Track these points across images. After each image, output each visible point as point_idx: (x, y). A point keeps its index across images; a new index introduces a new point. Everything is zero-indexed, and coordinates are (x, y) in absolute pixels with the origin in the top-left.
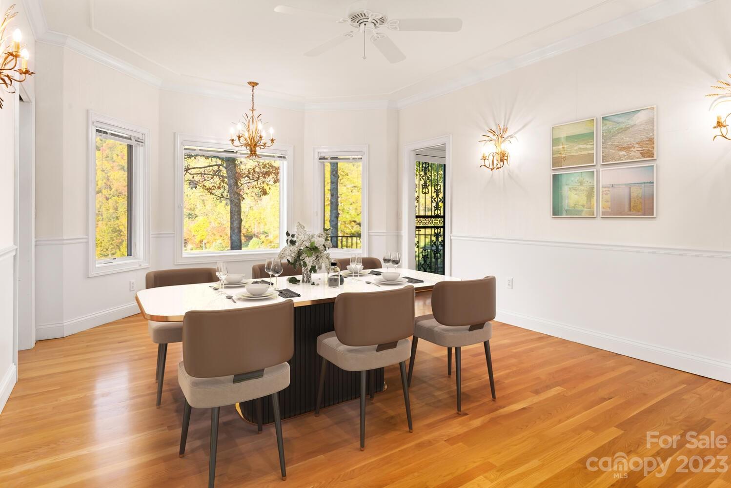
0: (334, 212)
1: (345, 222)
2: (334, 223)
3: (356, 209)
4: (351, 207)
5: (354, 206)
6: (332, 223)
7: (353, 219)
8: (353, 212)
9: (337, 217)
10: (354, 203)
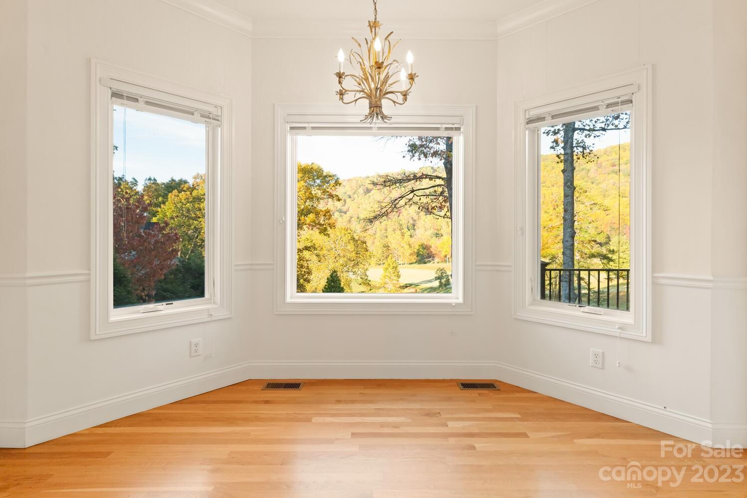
0: (569, 230)
1: (583, 242)
2: (569, 244)
3: (597, 228)
4: (590, 226)
5: (594, 224)
6: (566, 243)
7: (593, 239)
8: (592, 232)
9: (573, 237)
10: (593, 221)
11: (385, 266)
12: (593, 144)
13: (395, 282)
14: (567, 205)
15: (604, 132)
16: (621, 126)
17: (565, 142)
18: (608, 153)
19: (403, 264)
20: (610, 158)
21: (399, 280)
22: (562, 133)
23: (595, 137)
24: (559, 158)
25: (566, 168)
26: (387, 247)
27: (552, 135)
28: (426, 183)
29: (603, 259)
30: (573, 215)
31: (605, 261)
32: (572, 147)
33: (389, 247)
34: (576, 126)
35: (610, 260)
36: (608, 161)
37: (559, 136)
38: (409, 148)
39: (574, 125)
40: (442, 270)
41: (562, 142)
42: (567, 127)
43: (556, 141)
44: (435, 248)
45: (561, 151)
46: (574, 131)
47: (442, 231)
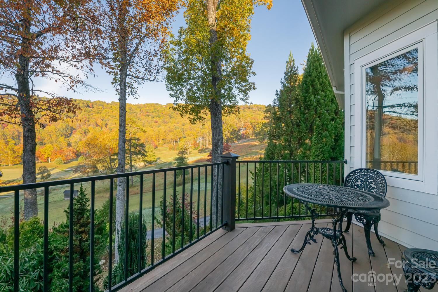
0: (122, 138)
12: (138, 88)
14: (121, 122)
15: (143, 81)
16: (152, 79)
17: (121, 81)
22: (119, 75)
23: (138, 84)
24: (118, 92)
25: (121, 98)
27: (112, 74)
29: (143, 156)
30: (125, 129)
31: (143, 157)
32: (125, 86)
34: (128, 73)
35: (145, 156)
37: (117, 76)
39: (127, 71)
40: (45, 167)
41: (119, 80)
42: (122, 72)
43: (115, 79)
44: (39, 153)
45: (118, 87)
46: (127, 75)
47: (45, 141)
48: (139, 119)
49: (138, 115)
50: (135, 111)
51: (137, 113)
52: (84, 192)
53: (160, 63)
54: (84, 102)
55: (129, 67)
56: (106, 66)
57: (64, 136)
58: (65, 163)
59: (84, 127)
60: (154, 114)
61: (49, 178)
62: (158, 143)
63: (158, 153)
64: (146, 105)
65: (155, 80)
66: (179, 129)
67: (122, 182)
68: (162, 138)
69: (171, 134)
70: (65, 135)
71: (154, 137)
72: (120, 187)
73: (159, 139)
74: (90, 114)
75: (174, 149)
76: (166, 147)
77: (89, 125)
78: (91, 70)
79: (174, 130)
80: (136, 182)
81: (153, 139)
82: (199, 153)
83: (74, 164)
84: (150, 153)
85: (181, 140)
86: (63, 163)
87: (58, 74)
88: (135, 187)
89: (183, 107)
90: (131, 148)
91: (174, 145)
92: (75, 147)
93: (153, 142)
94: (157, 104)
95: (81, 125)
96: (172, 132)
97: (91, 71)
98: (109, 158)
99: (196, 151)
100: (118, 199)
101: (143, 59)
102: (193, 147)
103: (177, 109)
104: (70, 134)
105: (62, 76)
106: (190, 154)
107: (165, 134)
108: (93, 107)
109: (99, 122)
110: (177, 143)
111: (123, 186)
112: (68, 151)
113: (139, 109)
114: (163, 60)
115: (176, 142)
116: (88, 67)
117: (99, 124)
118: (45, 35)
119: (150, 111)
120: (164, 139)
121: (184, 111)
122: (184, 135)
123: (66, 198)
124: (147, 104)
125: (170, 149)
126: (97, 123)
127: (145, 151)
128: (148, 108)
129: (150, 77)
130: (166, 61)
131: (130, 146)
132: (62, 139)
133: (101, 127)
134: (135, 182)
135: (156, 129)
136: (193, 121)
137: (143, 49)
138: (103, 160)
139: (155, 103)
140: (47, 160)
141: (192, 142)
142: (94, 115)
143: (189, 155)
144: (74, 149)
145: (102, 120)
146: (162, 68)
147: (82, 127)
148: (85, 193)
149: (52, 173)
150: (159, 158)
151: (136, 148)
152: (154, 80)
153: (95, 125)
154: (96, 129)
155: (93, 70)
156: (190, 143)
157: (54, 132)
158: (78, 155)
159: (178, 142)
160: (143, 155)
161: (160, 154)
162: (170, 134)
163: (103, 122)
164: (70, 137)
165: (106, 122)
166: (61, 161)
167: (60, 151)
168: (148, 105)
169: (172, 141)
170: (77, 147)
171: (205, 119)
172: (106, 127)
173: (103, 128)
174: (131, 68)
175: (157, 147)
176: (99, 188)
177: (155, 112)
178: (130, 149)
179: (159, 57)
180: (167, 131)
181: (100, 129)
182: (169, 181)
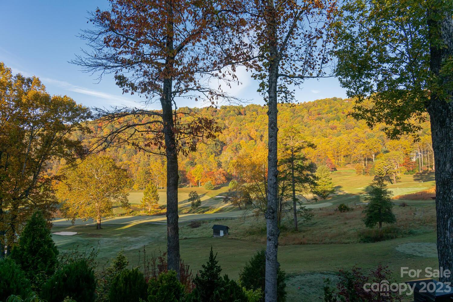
11: (146, 190)
12: (294, 90)
13: (154, 204)
14: (271, 145)
15: (302, 80)
16: (315, 74)
17: (270, 87)
18: (315, 105)
19: (162, 188)
20: (316, 108)
21: (158, 202)
22: (268, 78)
23: (296, 84)
24: (266, 101)
25: (270, 110)
26: (148, 173)
27: (259, 79)
28: (145, 119)
29: (311, 184)
31: (312, 186)
32: (275, 91)
33: (150, 173)
34: (279, 73)
35: (316, 185)
36: (315, 110)
37: (265, 80)
38: (117, 81)
39: (277, 70)
40: (195, 192)
41: (267, 85)
42: (272, 72)
43: (262, 85)
44: (190, 175)
45: (267, 95)
46: (277, 76)
47: (196, 161)
48: (306, 126)
49: (305, 120)
50: (299, 114)
51: (303, 117)
52: (214, 259)
53: (327, 47)
54: (236, 109)
55: (280, 63)
56: (251, 67)
57: (214, 154)
58: (216, 189)
59: (236, 142)
60: (330, 115)
61: (199, 207)
62: (337, 161)
63: (339, 178)
64: (317, 103)
65: (320, 76)
66: (375, 138)
67: (273, 235)
68: (343, 153)
69: (360, 146)
70: (215, 152)
71: (331, 152)
72: (271, 242)
73: (338, 156)
74: (241, 123)
75: (365, 173)
76: (350, 168)
77: (241, 139)
78: (234, 76)
79: (366, 140)
80: (302, 224)
81: (329, 156)
82: (415, 180)
83: (225, 189)
84: (324, 179)
85: (378, 156)
86: (213, 188)
87: (198, 90)
88: (300, 232)
89: (372, 112)
90: (293, 172)
91: (365, 165)
92: (226, 168)
93: (330, 160)
94: (335, 99)
95: (232, 139)
96: (362, 144)
97: (234, 78)
98: (264, 185)
99: (411, 177)
100: (268, 259)
101: (300, 48)
102: (404, 169)
103: (361, 115)
104: (221, 152)
105: (203, 92)
106: (397, 182)
107: (349, 147)
108: (245, 115)
109: (253, 134)
110: (371, 162)
111: (274, 241)
112: (218, 174)
113: (306, 110)
114: (332, 40)
115: (369, 160)
116: (230, 74)
117: (253, 137)
118: (186, 46)
119: (324, 112)
120: (347, 156)
121: (375, 118)
122: (384, 149)
123: (215, 235)
124: (318, 101)
125: (359, 172)
126: (251, 135)
127: (314, 177)
128: (319, 107)
129: (312, 71)
130: (336, 41)
131: (293, 169)
132: (212, 158)
133: (255, 141)
134: (300, 224)
135: (333, 139)
136: (394, 135)
137: (300, 31)
138: (256, 188)
139: (331, 97)
140: (197, 184)
141: (402, 161)
142: (246, 124)
143: (395, 184)
144: (225, 170)
145: (257, 130)
146: (331, 54)
147: (233, 141)
148: (216, 260)
149: (201, 201)
150: (339, 187)
151: (301, 172)
152: (318, 76)
153: (248, 138)
154: (248, 144)
155: (236, 77)
156: (398, 162)
157: (204, 149)
158: (229, 178)
159: (372, 160)
160: (313, 183)
161: (340, 180)
162: (358, 147)
163: (258, 134)
164: (220, 155)
165: (262, 133)
166: (211, 185)
167: (210, 173)
168: (320, 103)
169: (362, 158)
170: (228, 168)
171: (419, 128)
172: (261, 140)
173: (258, 142)
174: (283, 64)
175: (335, 169)
176: (252, 227)
177: (332, 112)
178: (293, 174)
179: (325, 37)
180: (352, 143)
181: (254, 143)
182: (356, 230)
